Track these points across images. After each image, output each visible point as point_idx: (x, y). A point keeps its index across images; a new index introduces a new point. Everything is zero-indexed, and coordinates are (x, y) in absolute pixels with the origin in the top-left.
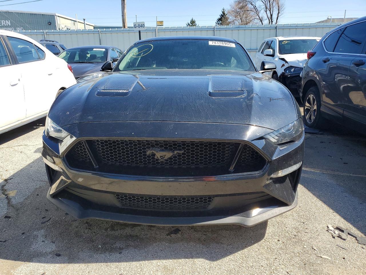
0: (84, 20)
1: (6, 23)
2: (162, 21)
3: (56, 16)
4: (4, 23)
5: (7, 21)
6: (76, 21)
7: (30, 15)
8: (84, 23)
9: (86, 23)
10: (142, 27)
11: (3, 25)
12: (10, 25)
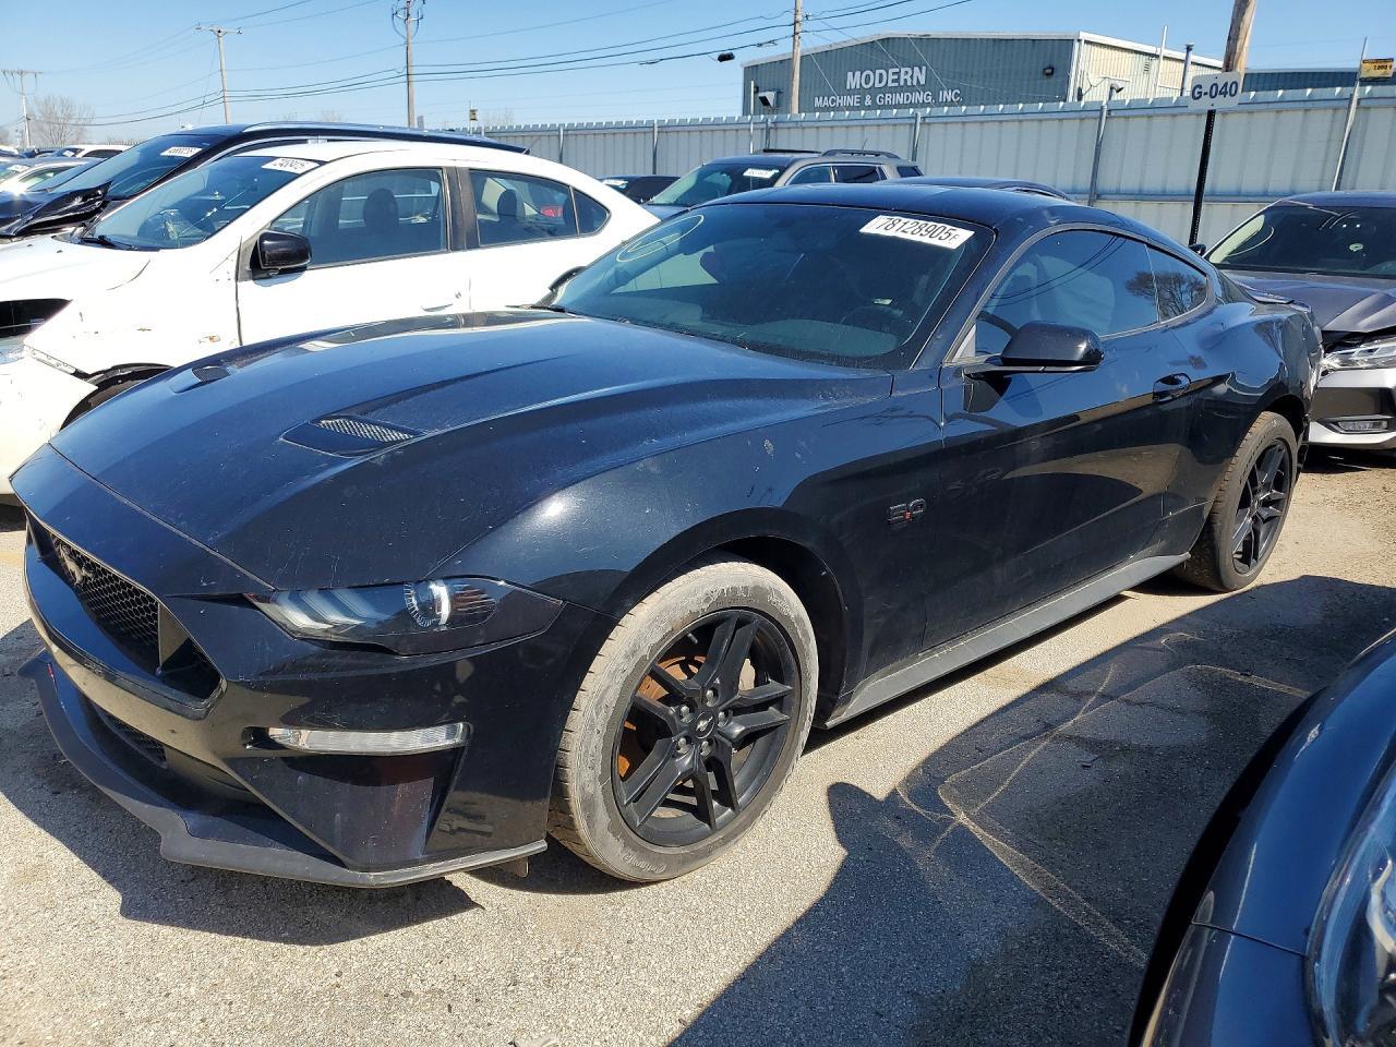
0: (1189, 49)
1: (912, 77)
2: (1385, 60)
3: (1079, 40)
4: (908, 77)
5: (916, 69)
6: (1157, 56)
7: (992, 43)
8: (1185, 61)
9: (1193, 57)
10: (1225, 94)
11: (902, 83)
12: (923, 82)
